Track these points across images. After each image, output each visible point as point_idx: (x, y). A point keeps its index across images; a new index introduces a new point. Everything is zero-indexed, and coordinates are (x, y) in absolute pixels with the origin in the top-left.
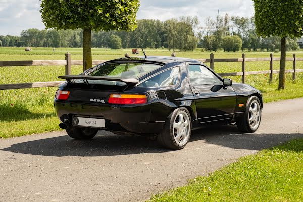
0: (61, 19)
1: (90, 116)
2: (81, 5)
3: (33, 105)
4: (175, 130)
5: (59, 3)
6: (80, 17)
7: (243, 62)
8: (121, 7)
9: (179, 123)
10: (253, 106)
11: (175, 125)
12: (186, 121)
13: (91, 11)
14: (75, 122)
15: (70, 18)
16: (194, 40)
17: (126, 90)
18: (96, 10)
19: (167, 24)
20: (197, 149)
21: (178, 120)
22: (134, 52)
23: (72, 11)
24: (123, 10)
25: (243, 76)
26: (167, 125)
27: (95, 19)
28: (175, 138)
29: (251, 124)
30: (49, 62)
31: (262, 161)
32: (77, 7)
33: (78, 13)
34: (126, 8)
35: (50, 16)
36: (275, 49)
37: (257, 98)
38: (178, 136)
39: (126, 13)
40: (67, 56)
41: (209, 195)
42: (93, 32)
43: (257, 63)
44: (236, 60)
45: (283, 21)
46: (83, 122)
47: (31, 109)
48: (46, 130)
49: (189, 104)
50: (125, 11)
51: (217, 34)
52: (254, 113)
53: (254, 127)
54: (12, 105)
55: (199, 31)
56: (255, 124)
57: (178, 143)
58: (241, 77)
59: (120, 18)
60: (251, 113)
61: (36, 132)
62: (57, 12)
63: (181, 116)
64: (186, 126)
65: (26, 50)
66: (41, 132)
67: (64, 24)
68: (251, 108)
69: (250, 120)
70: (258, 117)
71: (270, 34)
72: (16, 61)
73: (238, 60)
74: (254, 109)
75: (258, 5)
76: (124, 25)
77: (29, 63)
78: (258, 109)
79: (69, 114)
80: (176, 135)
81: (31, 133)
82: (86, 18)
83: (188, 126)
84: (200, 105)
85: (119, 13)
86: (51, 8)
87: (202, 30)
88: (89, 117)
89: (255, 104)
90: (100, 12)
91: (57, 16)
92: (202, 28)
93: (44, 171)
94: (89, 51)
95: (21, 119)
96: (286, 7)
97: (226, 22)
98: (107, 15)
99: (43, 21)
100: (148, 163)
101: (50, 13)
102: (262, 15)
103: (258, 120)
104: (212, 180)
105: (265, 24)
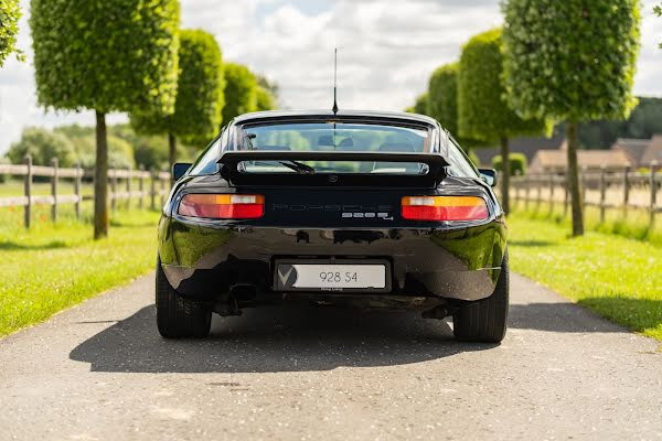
14: (284, 279)
105: (70, 82)
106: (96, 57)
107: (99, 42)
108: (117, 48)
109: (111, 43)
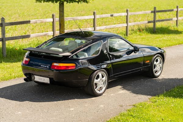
1: (41, 76)
10: (157, 61)
17: (62, 61)
20: (112, 95)
21: (98, 78)
25: (177, 21)
28: (96, 90)
30: (41, 21)
37: (160, 55)
38: (98, 87)
40: (53, 16)
44: (172, 10)
53: (157, 74)
56: (158, 72)
57: (98, 92)
60: (155, 66)
64: (104, 80)
68: (155, 63)
69: (154, 70)
73: (174, 10)
74: (158, 63)
78: (160, 63)
80: (96, 87)
89: (159, 59)
94: (63, 16)
103: (161, 69)
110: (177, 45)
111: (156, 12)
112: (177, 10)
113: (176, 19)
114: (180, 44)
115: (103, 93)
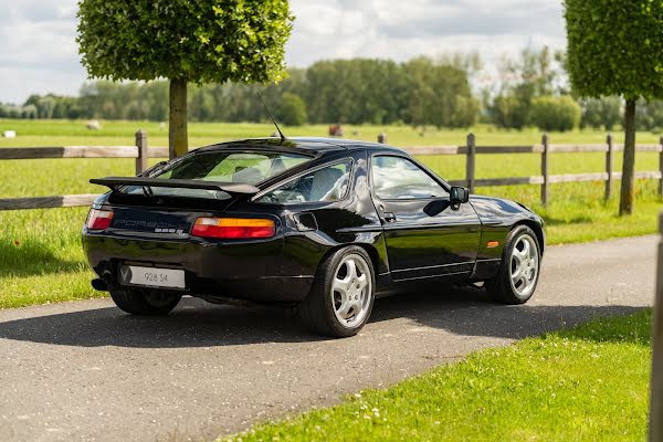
0: (119, 59)
1: (154, 265)
2: (161, 28)
3: (63, 244)
4: (338, 294)
5: (116, 23)
6: (160, 53)
7: (544, 154)
8: (250, 33)
9: (347, 280)
10: (521, 247)
11: (338, 284)
12: (363, 276)
13: (183, 40)
14: (124, 277)
15: (138, 54)
16: (470, 105)
17: (229, 209)
18: (194, 39)
19: (410, 68)
20: (387, 335)
21: (343, 273)
22: (333, 133)
23: (144, 40)
24: (254, 39)
25: (544, 186)
26: (320, 282)
27: (193, 56)
28: (337, 313)
29: (517, 286)
30: (98, 151)
31: (512, 359)
32: (154, 30)
33: (157, 45)
34: (261, 34)
35: (96, 50)
36: (653, 127)
37: (529, 229)
38: (344, 307)
39: (260, 44)
40: (139, 138)
41: (374, 424)
42: (192, 86)
43: (578, 156)
44: (528, 150)
45: (628, 63)
46: (141, 276)
47: (59, 253)
48: (75, 295)
49: (369, 239)
50: (259, 41)
51: (524, 91)
52: (524, 263)
53: (523, 292)
54: (17, 243)
55: (483, 85)
56: (525, 286)
57: (344, 322)
58: (540, 188)
59: (248, 56)
60: (515, 262)
61: (53, 300)
62: (111, 43)
63: (351, 264)
64: (363, 286)
65: (89, 127)
66: (62, 300)
67: (128, 68)
68: (515, 252)
69: (513, 276)
70: (533, 270)
71: (601, 92)
72: (24, 150)
73: (534, 149)
74: (523, 253)
75: (575, 27)
76: (259, 71)
77: (57, 152)
78: (532, 254)
79: (112, 260)
80: (338, 305)
81: (41, 302)
82: (174, 54)
83: (367, 287)
84: (394, 242)
85: (246, 45)
86: (100, 34)
87: (490, 83)
88: (154, 267)
89: (526, 242)
90: (205, 40)
91: (111, 52)
92: (489, 79)
93: (47, 375)
94: (182, 126)
95: (32, 274)
96: (634, 31)
97: (544, 65)
98: (219, 48)
99: (83, 62)
100: (271, 363)
101: (96, 46)
102: (584, 50)
103: (533, 276)
104: (392, 395)
105: (589, 70)
106: (609, 47)
107: (611, 33)
108: (627, 38)
109: (621, 34)
110: (561, 245)
111: (474, 150)
112: (543, 150)
113: (540, 180)
114: (569, 242)
115: (360, 328)
